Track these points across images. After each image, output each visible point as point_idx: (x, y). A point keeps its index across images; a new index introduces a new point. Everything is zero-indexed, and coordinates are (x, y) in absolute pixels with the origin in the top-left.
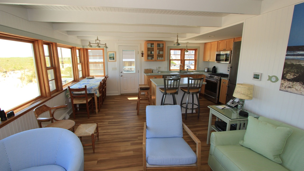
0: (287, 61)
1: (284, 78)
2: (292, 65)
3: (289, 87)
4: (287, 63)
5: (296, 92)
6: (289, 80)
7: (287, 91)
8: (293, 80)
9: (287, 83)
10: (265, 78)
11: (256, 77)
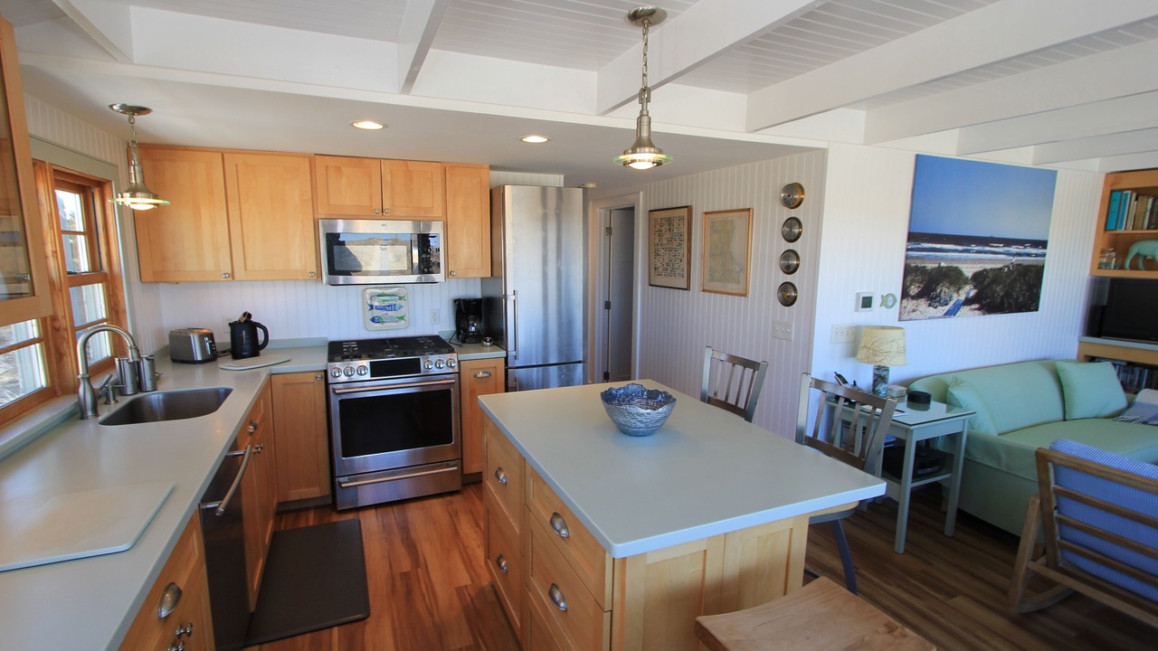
0: (909, 262)
1: (905, 294)
2: (917, 268)
3: (914, 311)
4: (910, 266)
5: (921, 317)
6: (913, 298)
7: (910, 320)
8: (918, 296)
9: (910, 304)
10: (876, 302)
11: (867, 302)
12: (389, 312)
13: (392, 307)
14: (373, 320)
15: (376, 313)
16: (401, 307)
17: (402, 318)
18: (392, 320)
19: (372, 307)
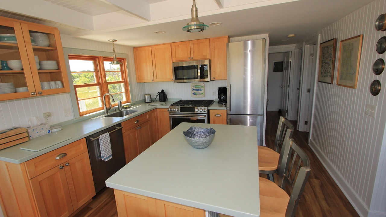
12: (198, 92)
13: (200, 90)
14: (194, 94)
15: (195, 91)
16: (202, 90)
17: (202, 94)
18: (199, 94)
19: (193, 89)
